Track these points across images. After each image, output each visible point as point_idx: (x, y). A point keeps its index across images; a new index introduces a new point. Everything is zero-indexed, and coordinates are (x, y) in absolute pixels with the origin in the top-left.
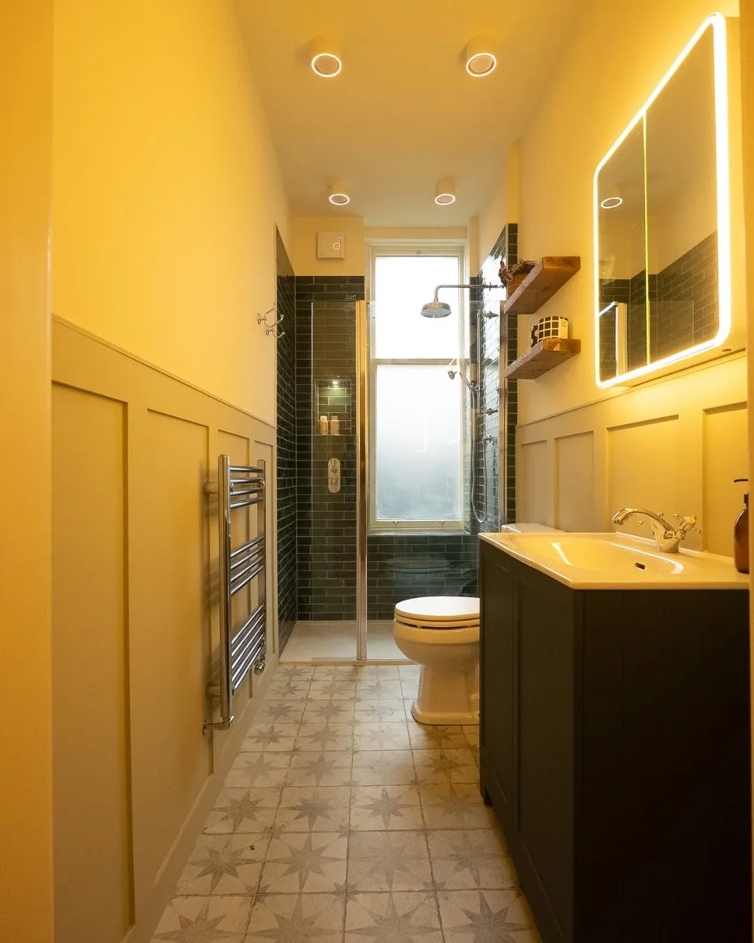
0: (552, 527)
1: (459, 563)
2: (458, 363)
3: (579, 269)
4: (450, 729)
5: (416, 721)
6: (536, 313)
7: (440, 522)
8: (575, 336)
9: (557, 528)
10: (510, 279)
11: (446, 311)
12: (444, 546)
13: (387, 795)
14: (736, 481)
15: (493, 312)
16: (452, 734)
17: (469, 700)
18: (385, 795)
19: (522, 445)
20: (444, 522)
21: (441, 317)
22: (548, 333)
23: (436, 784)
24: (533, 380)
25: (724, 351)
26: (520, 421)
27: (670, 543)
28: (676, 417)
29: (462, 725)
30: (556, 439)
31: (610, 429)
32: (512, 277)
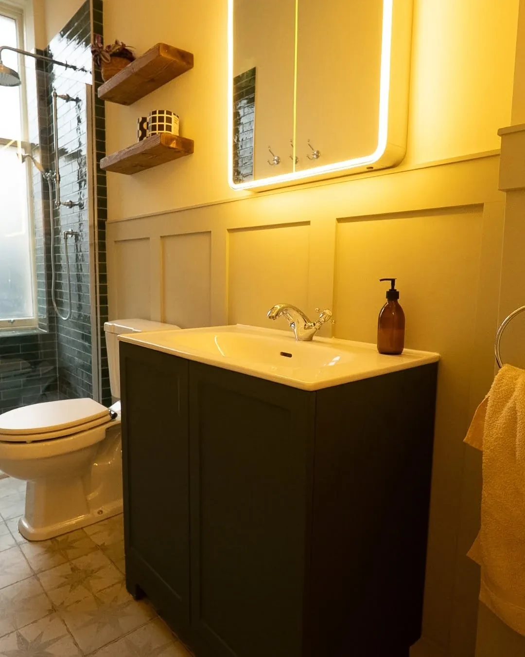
0: (159, 322)
1: (40, 362)
2: (19, 145)
3: (191, 68)
4: (72, 537)
5: (30, 541)
6: (132, 105)
7: (9, 321)
8: (187, 135)
9: (164, 321)
10: (108, 60)
11: (14, 80)
12: (19, 346)
13: (24, 639)
14: (381, 280)
15: (71, 96)
16: (75, 541)
17: (86, 500)
18: (21, 640)
19: (115, 242)
20: (14, 321)
21: (7, 85)
22: (161, 128)
23: (78, 602)
24: (130, 176)
25: (367, 168)
26: (111, 216)
27: (309, 332)
28: (307, 223)
29: (82, 528)
30: (161, 237)
31: (231, 231)
32: (109, 58)
